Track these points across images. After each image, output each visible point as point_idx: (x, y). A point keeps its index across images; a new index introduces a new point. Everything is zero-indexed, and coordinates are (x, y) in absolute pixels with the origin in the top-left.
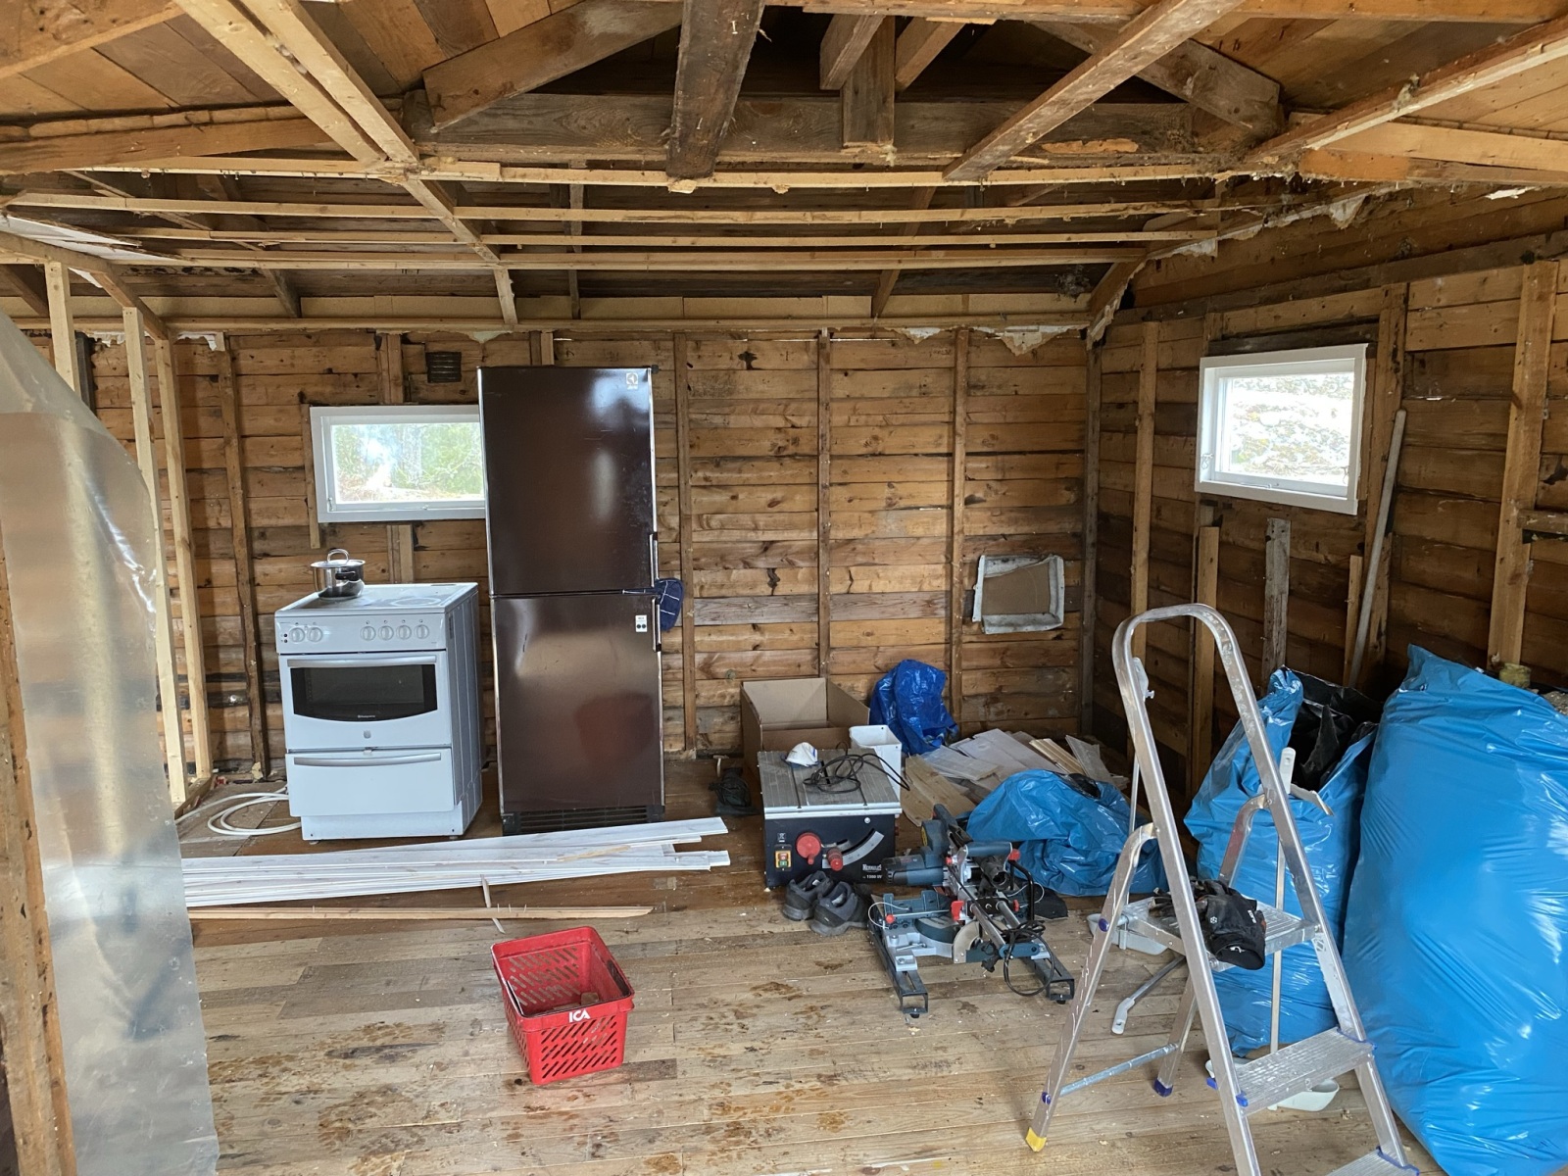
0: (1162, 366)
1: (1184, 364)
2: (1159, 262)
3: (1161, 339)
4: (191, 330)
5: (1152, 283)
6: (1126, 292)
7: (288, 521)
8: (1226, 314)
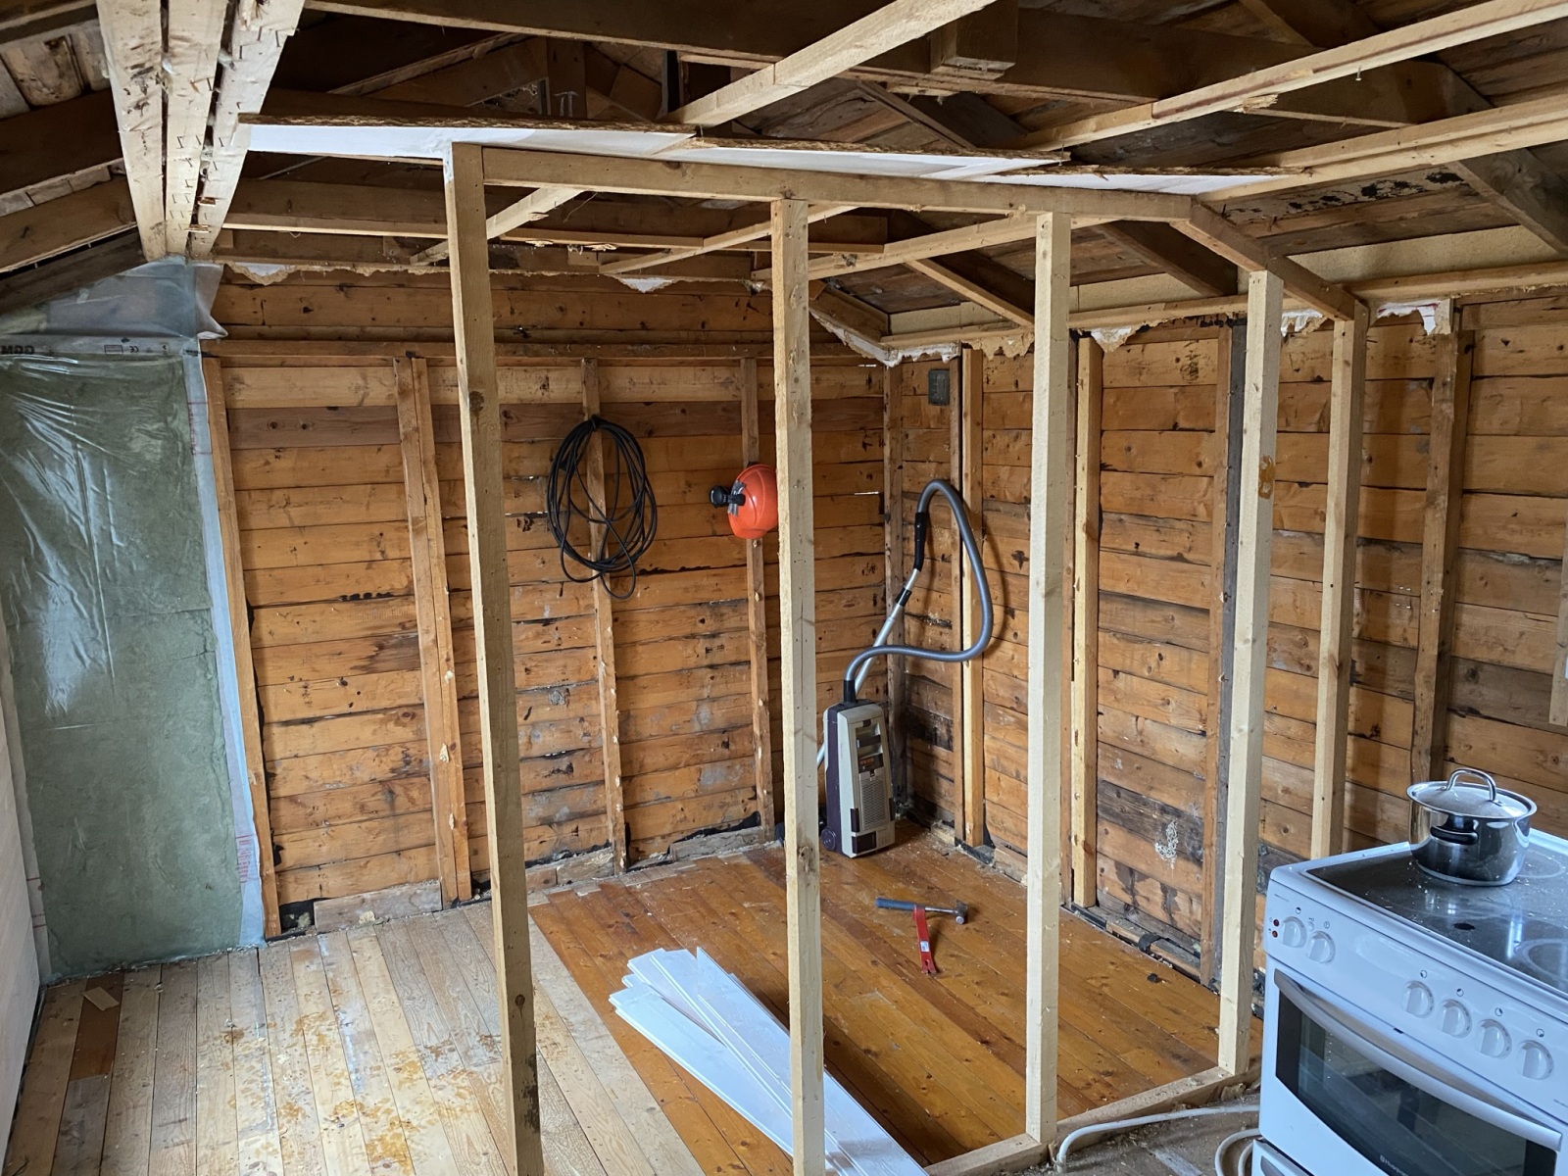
4: (1400, 300)
7: (1521, 659)
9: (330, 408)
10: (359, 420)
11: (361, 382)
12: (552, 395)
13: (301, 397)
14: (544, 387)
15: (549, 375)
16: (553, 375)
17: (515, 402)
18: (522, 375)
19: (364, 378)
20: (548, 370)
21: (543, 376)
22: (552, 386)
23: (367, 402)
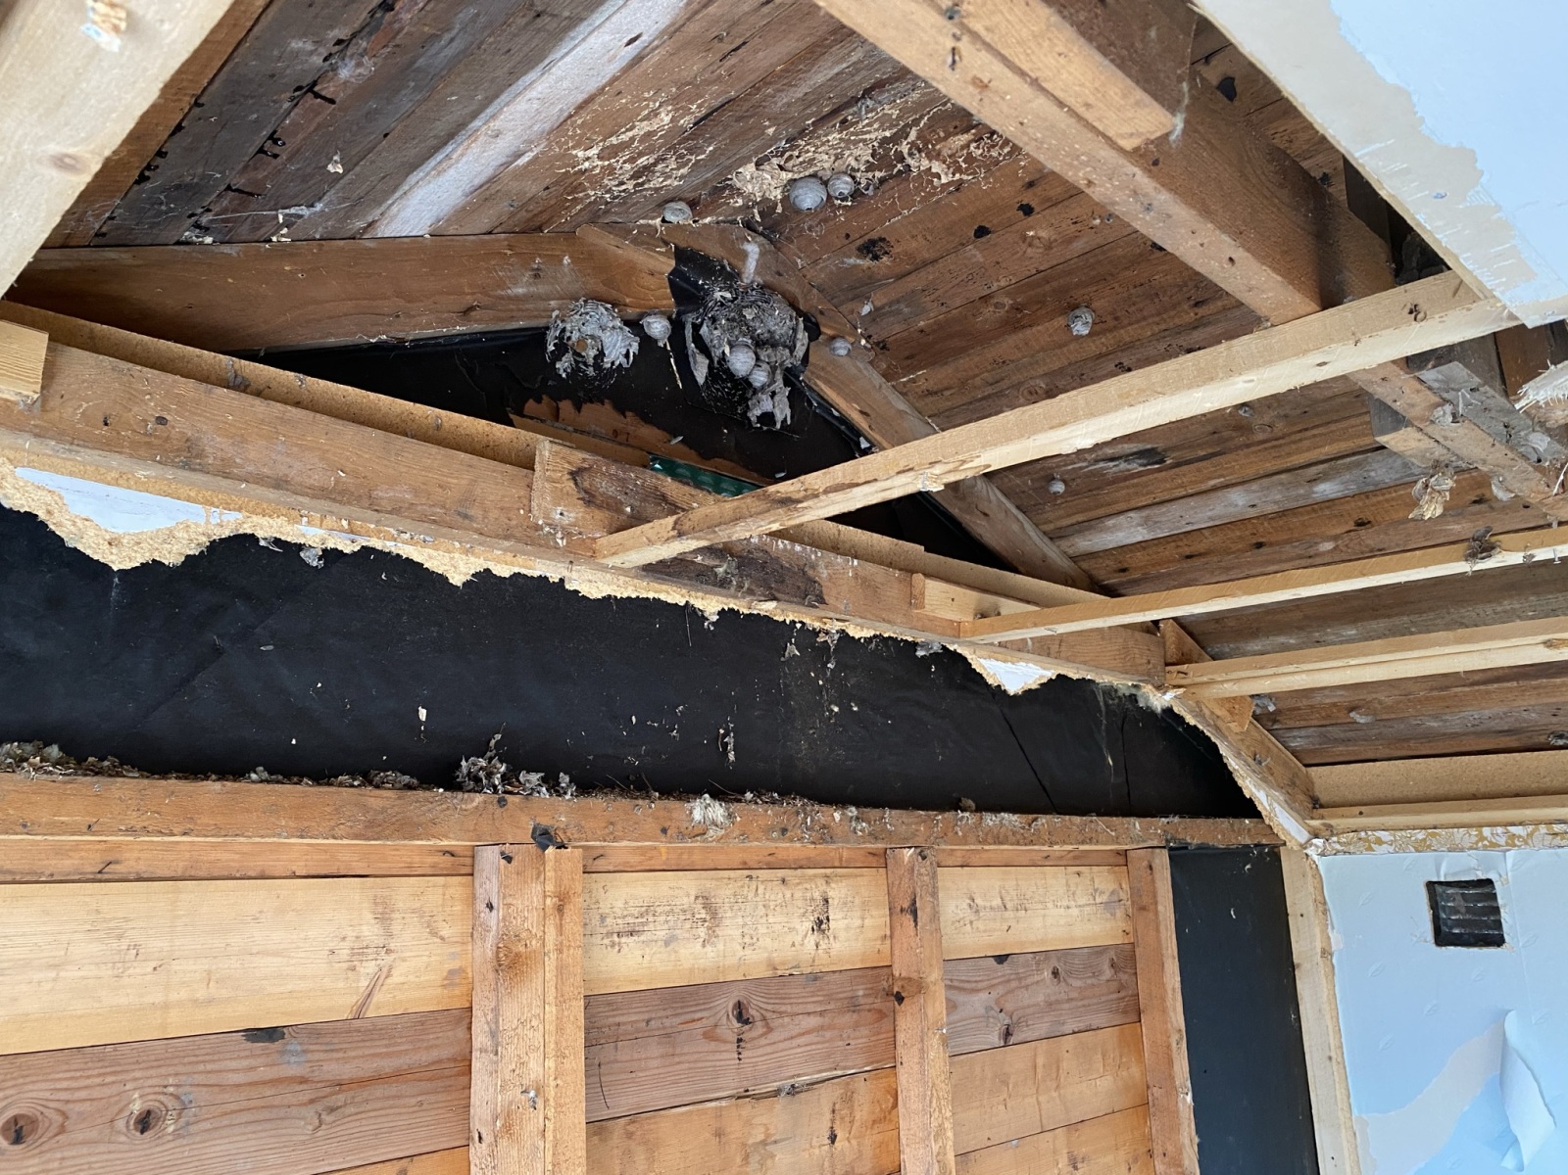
9: (257, 1035)
10: (347, 1071)
11: (371, 931)
12: (837, 947)
13: (157, 997)
14: (820, 925)
15: (831, 894)
16: (837, 892)
17: (763, 972)
18: (776, 894)
19: (384, 917)
20: (827, 879)
21: (817, 895)
22: (838, 922)
23: (382, 1005)
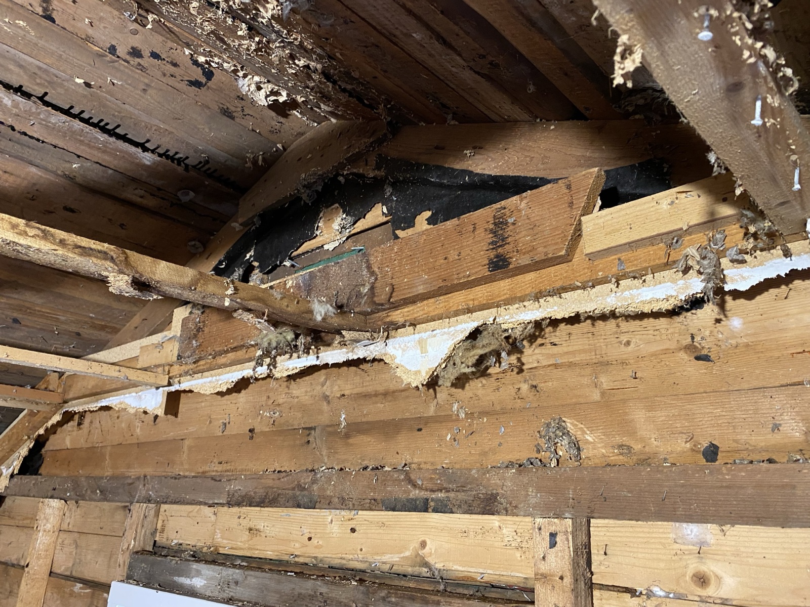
0: (56, 570)
1: (88, 575)
2: (82, 415)
3: (65, 527)
5: (68, 443)
6: (31, 451)
8: (164, 507)
